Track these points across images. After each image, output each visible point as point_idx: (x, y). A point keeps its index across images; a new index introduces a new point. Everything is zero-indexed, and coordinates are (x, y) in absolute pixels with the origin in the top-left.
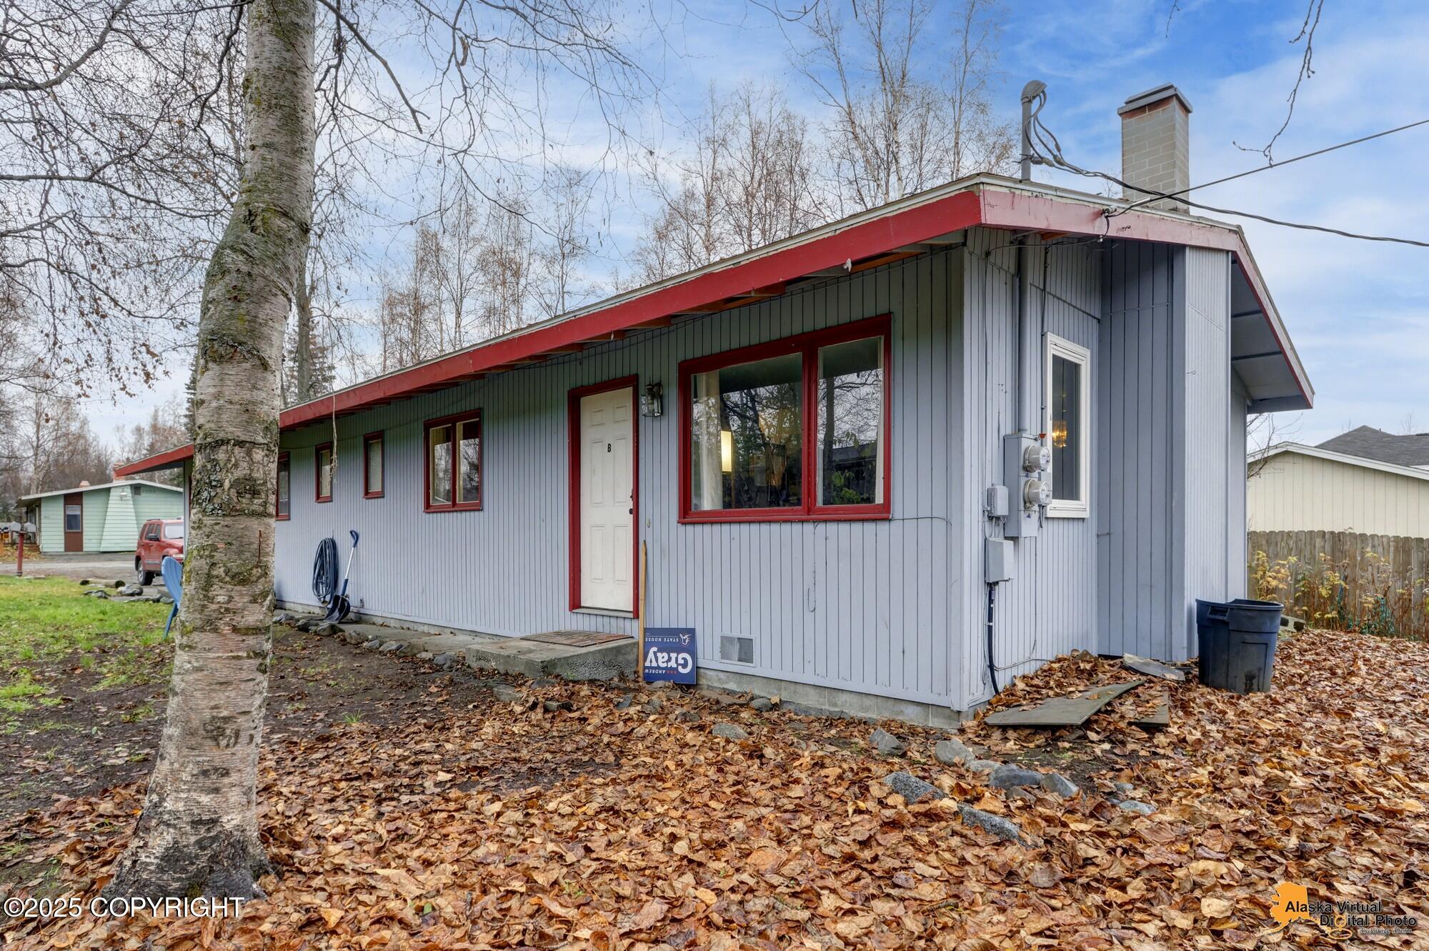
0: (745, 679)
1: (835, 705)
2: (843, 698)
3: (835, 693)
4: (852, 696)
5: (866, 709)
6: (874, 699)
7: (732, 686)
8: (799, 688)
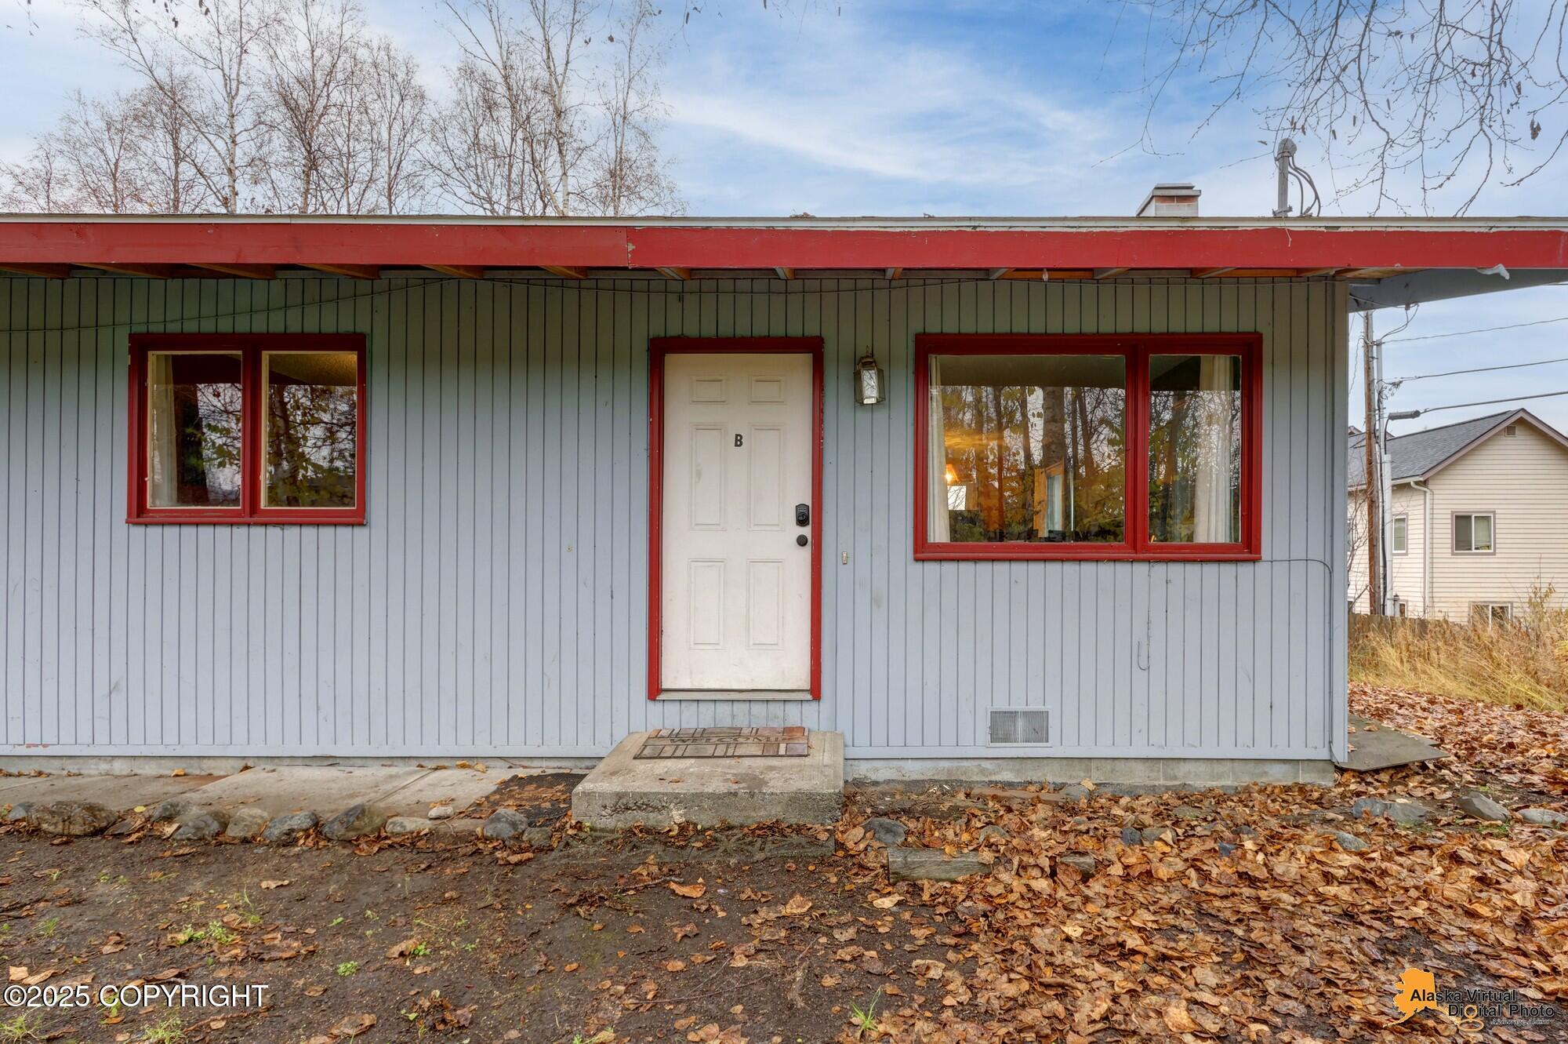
0: (1029, 764)
1: (1175, 778)
2: (1185, 768)
3: (1173, 764)
4: (1198, 764)
5: (1220, 777)
6: (1229, 764)
7: (1007, 776)
8: (1120, 765)
